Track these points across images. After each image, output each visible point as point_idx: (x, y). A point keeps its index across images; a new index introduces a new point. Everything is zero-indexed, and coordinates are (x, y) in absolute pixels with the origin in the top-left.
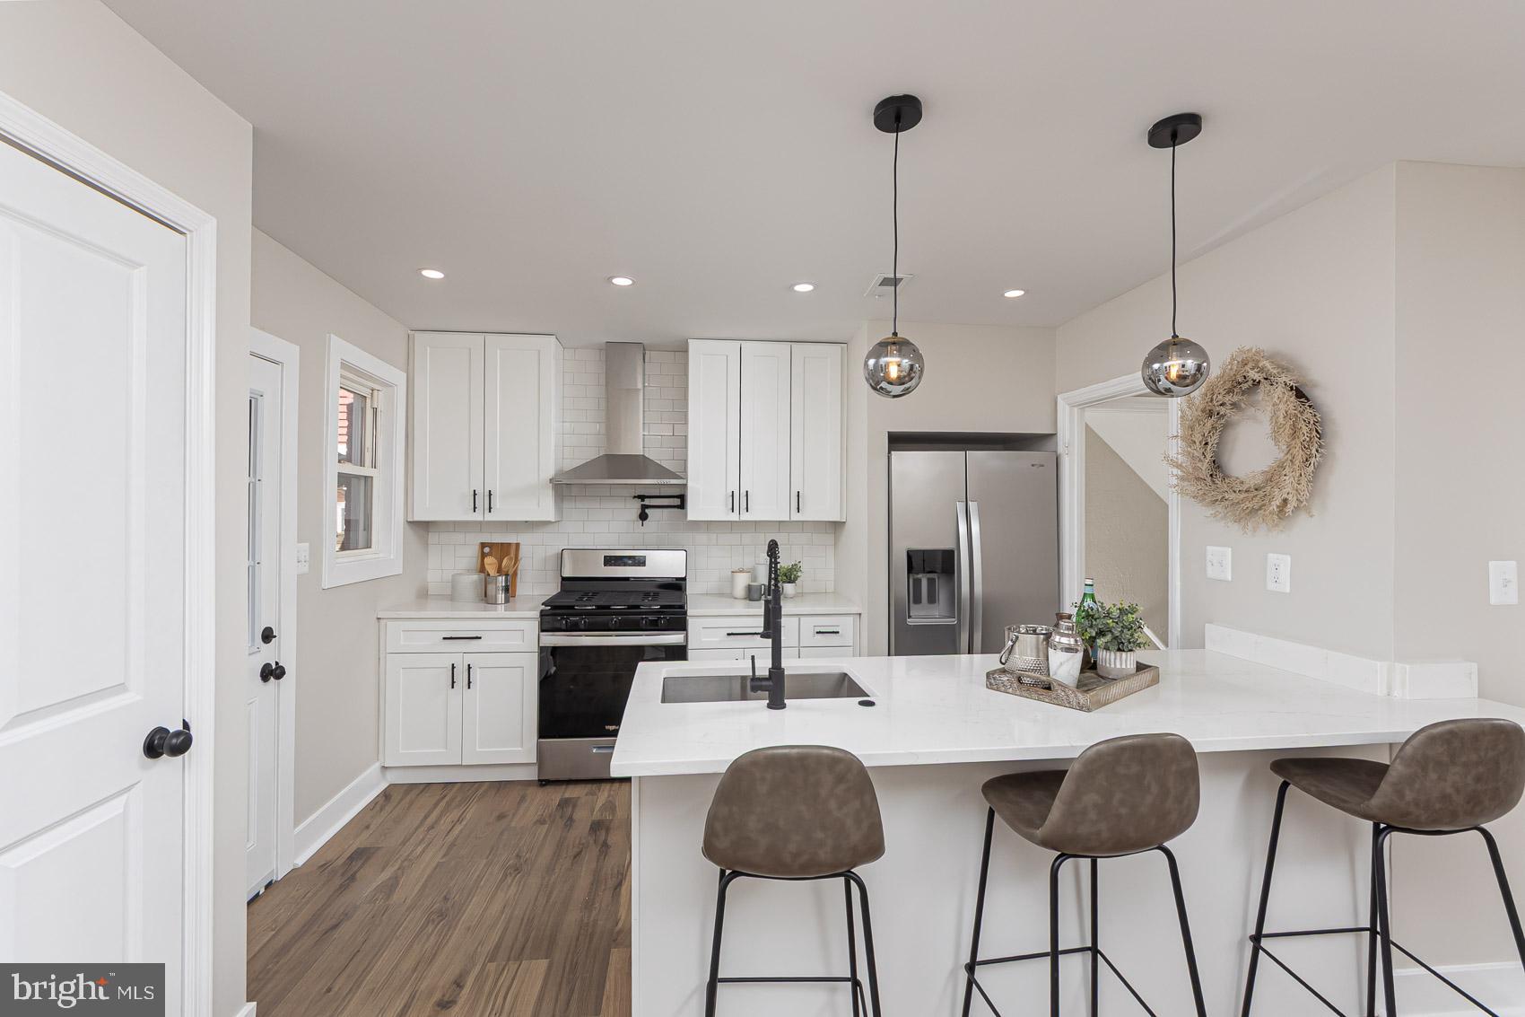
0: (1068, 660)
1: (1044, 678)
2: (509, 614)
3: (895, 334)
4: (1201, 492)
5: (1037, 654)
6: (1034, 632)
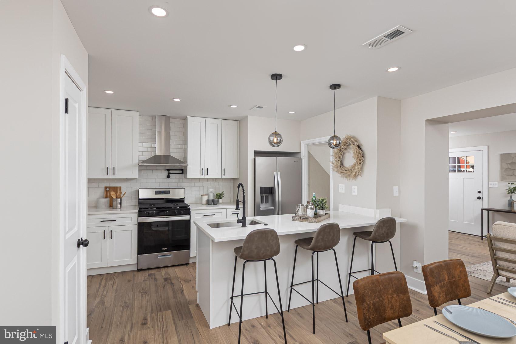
0: (312, 212)
1: (307, 216)
2: (121, 212)
3: (276, 132)
4: (338, 170)
5: (304, 211)
6: (303, 206)
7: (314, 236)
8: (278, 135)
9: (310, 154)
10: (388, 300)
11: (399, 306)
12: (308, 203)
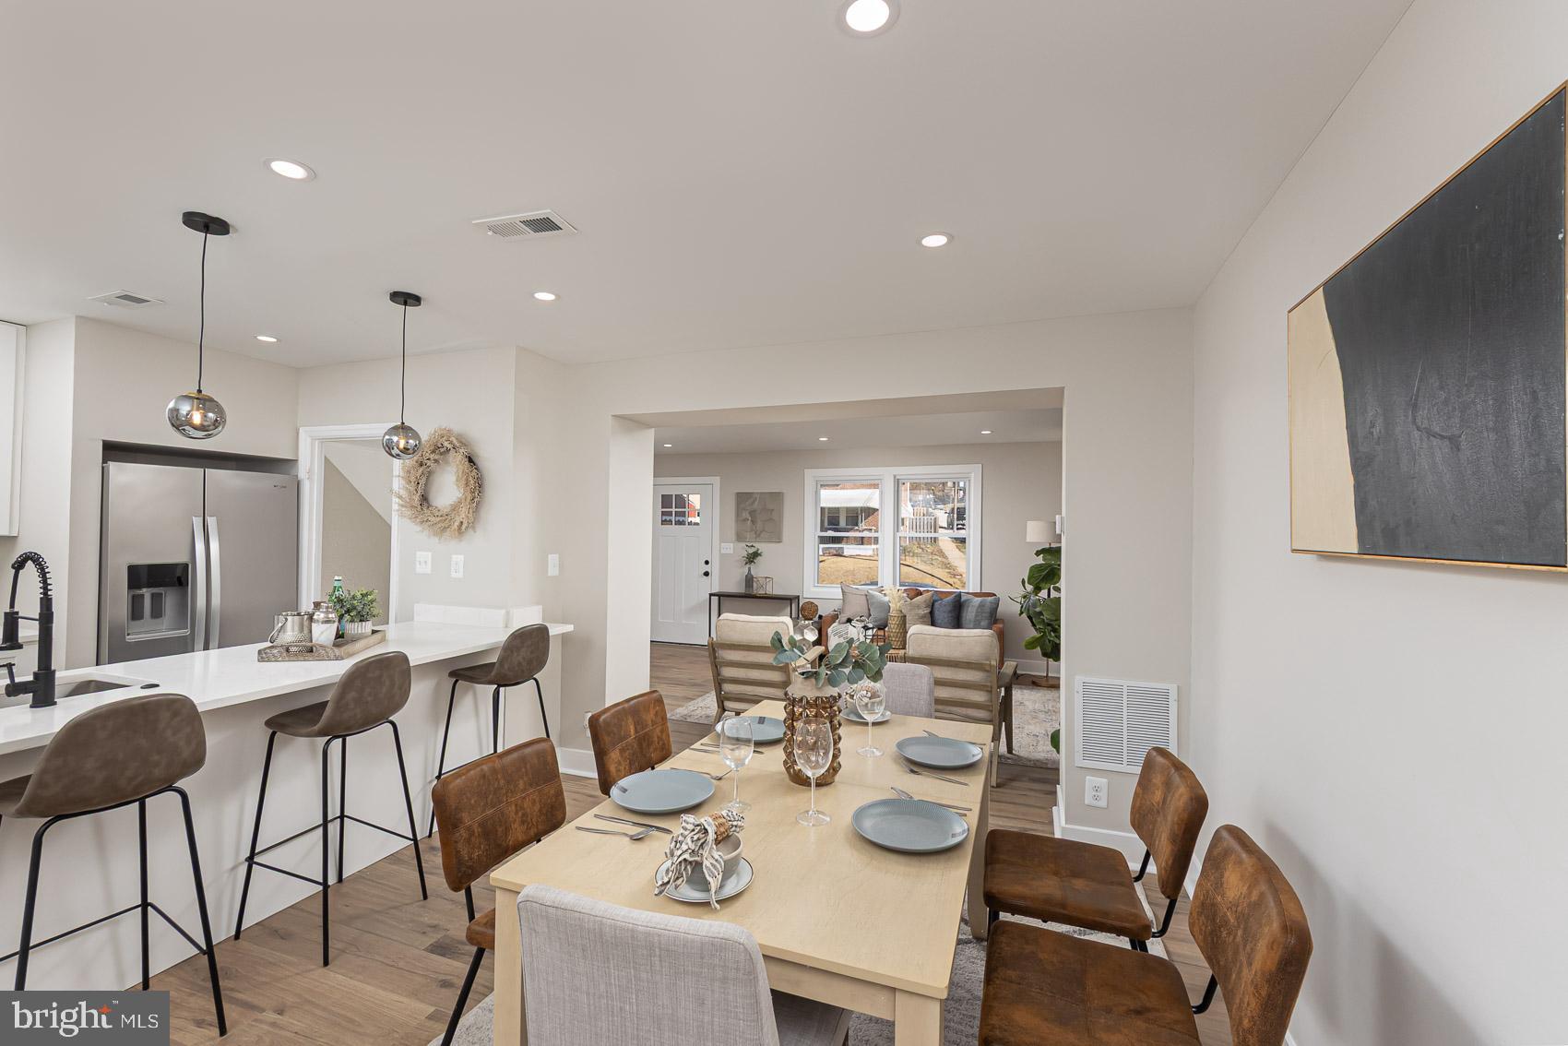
0: (327, 630)
1: (309, 644)
3: (200, 391)
4: (413, 516)
5: (301, 630)
6: (299, 614)
7: (329, 696)
8: (207, 403)
9: (328, 465)
10: (516, 805)
11: (540, 811)
12: (317, 605)
